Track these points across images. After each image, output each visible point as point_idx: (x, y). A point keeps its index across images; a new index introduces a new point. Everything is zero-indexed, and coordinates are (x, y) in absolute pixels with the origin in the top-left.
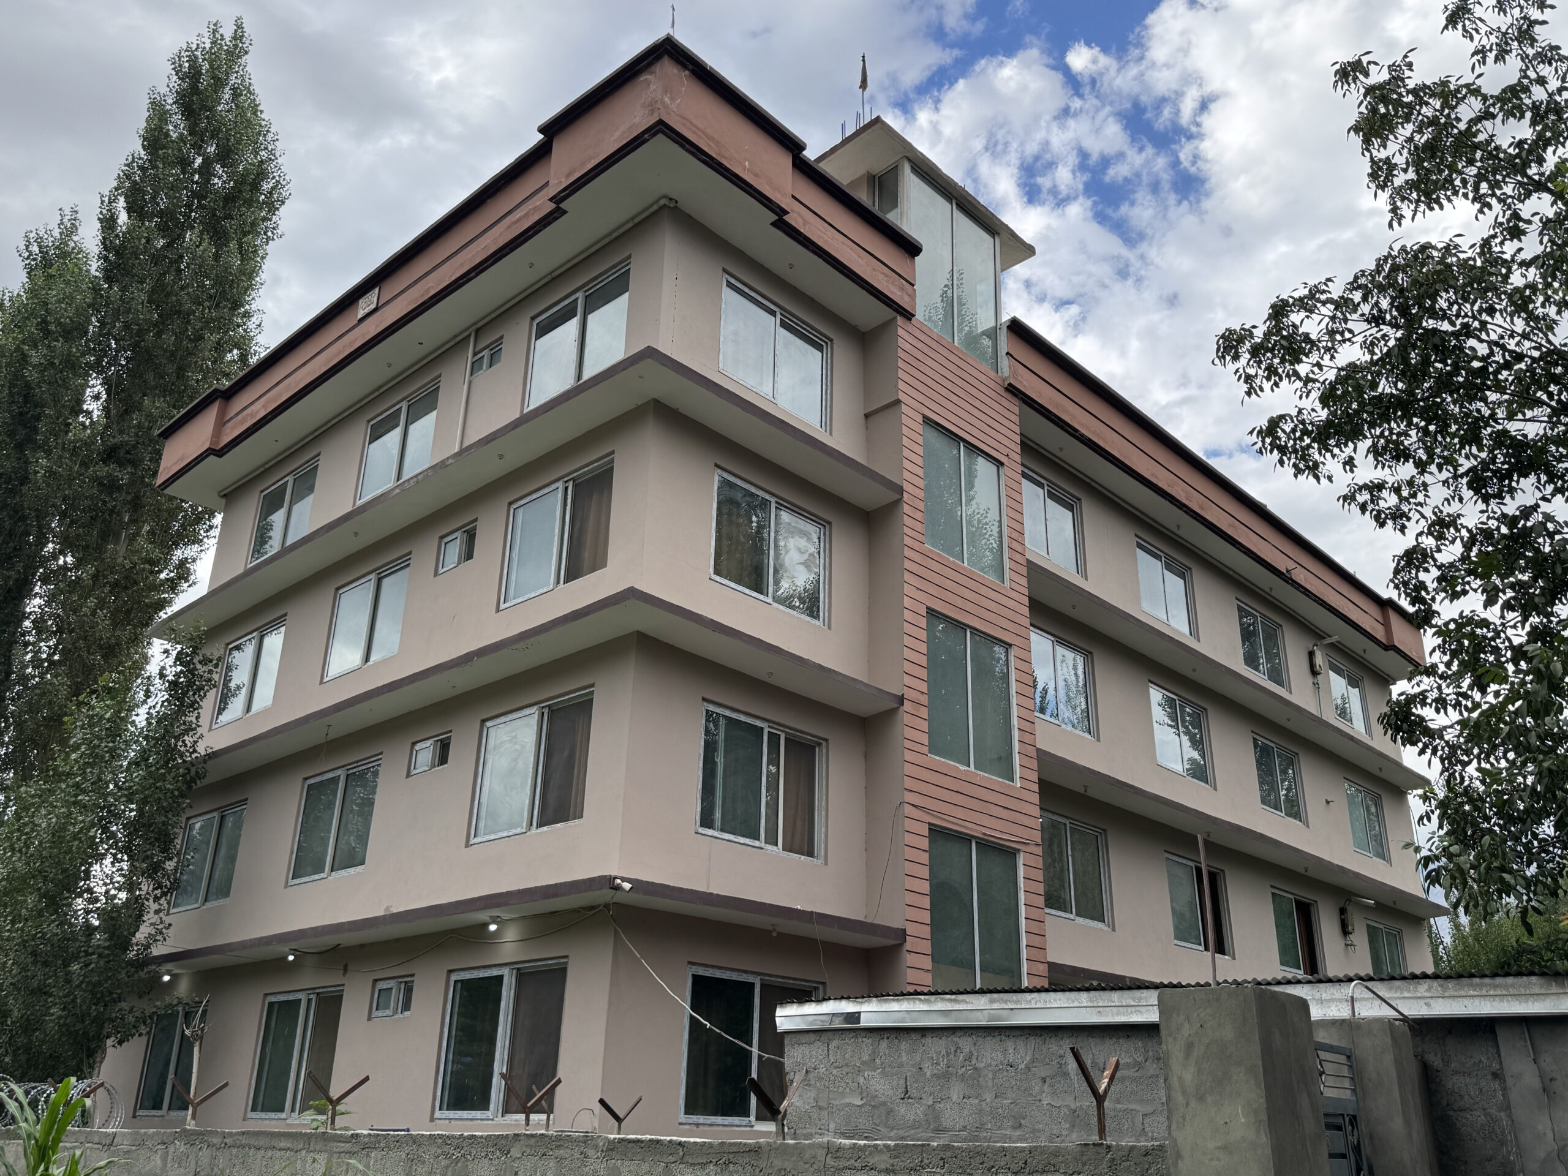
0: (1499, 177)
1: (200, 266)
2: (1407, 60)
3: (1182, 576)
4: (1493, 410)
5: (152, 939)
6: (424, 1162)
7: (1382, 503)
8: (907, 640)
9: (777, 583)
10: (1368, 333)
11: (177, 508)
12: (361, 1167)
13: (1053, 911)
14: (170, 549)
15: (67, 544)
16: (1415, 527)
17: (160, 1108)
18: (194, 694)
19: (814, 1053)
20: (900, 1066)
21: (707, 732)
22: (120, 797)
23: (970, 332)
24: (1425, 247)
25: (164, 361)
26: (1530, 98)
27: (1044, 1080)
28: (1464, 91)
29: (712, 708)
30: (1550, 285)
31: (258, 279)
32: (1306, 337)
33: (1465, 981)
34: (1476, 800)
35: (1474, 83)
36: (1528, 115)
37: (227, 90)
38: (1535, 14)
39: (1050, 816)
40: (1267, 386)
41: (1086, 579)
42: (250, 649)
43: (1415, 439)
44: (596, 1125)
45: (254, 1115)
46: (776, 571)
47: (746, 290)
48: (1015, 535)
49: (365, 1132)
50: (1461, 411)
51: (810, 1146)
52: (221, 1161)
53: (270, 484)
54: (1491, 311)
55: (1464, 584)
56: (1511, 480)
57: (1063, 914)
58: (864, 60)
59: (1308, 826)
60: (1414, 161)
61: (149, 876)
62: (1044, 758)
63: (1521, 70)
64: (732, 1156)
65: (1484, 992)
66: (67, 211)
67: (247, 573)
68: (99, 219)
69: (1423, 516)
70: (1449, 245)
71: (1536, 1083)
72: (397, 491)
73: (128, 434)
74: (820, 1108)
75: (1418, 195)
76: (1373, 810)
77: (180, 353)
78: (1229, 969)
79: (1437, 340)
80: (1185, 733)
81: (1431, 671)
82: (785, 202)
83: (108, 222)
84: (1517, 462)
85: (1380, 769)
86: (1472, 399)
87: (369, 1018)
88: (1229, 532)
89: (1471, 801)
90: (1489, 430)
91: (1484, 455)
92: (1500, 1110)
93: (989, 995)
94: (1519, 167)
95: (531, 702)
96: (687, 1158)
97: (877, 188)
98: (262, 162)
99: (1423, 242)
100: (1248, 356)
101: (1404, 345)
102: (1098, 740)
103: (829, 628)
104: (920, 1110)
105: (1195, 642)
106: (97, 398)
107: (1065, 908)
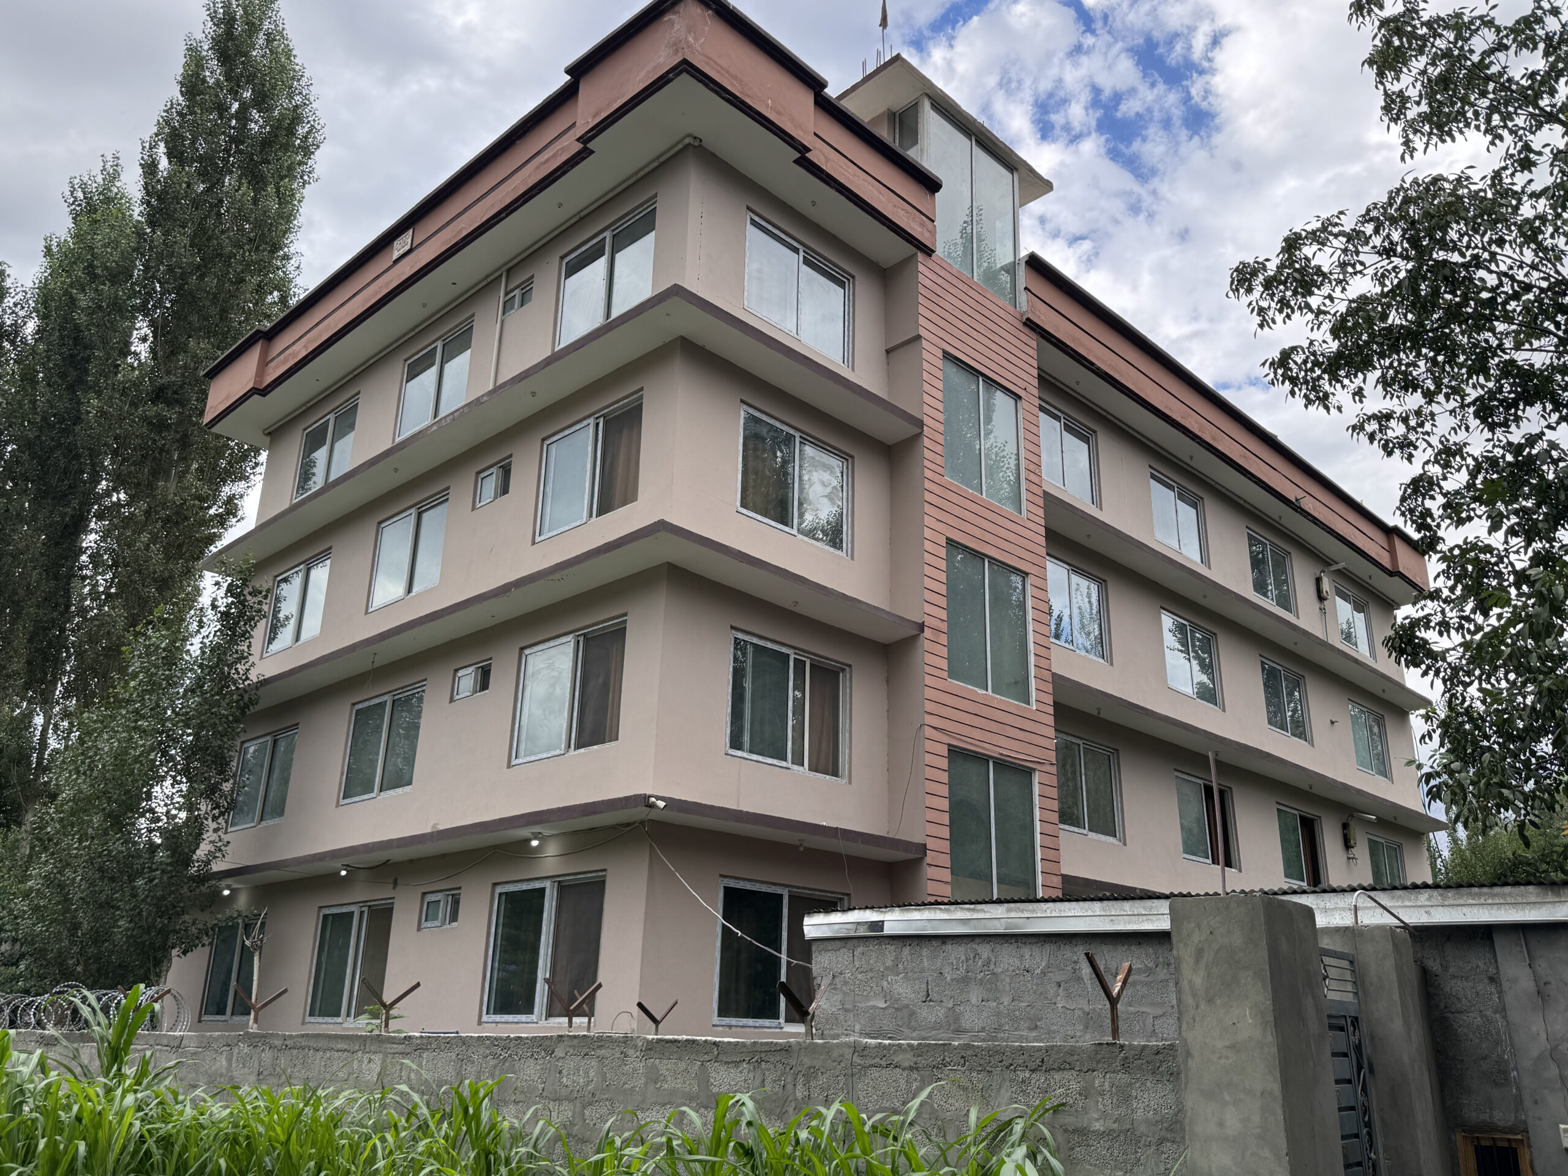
0: (1511, 109)
1: (240, 210)
3: (1194, 506)
4: (1500, 340)
5: (212, 856)
6: (473, 1062)
7: (1390, 433)
8: (928, 570)
9: (801, 515)
10: (1379, 265)
11: (224, 446)
12: (414, 1067)
13: (1067, 827)
14: (218, 485)
15: (119, 481)
16: (1422, 455)
17: (224, 1013)
18: (245, 624)
19: (840, 959)
20: (922, 971)
21: (736, 659)
22: (178, 722)
23: (989, 268)
24: (1437, 180)
25: (207, 303)
26: (1543, 28)
27: (1059, 985)
28: (1478, 22)
29: (740, 636)
30: (1559, 216)
31: (295, 222)
32: (1318, 270)
33: (1465, 890)
34: (1477, 719)
35: (1488, 15)
36: (1541, 46)
37: (261, 34)
39: (1065, 737)
40: (1279, 318)
41: (1101, 509)
42: (297, 582)
43: (1423, 369)
44: (635, 1026)
45: (312, 1019)
46: (800, 504)
47: (770, 227)
48: (1032, 467)
49: (417, 1034)
50: (1469, 342)
51: (838, 1045)
52: (283, 1062)
53: (312, 422)
54: (1501, 242)
55: (1469, 511)
56: (1517, 409)
57: (1076, 830)
59: (1313, 746)
60: (1426, 94)
61: (208, 797)
62: (1059, 682)
64: (763, 1055)
65: (1482, 901)
66: (109, 157)
67: (293, 508)
68: (140, 165)
69: (1430, 445)
70: (1461, 177)
71: (1531, 986)
72: (435, 428)
73: (175, 375)
74: (846, 1010)
75: (1431, 129)
76: (1376, 730)
77: (222, 295)
78: (1237, 881)
79: (1447, 272)
80: (1195, 658)
81: (1435, 595)
82: (807, 140)
83: (150, 168)
84: (1524, 391)
85: (1384, 691)
86: (1480, 329)
87: (419, 929)
88: (1241, 463)
89: (1471, 720)
90: (1497, 360)
91: (1491, 385)
92: (1496, 1012)
93: (1006, 905)
94: (1531, 98)
95: (567, 630)
96: (722, 1057)
97: (897, 125)
98: (297, 106)
99: (1435, 173)
100: (1261, 289)
101: (1414, 277)
102: (1112, 664)
103: (852, 558)
104: (941, 1012)
105: (1206, 569)
106: (144, 339)
107: (1077, 823)
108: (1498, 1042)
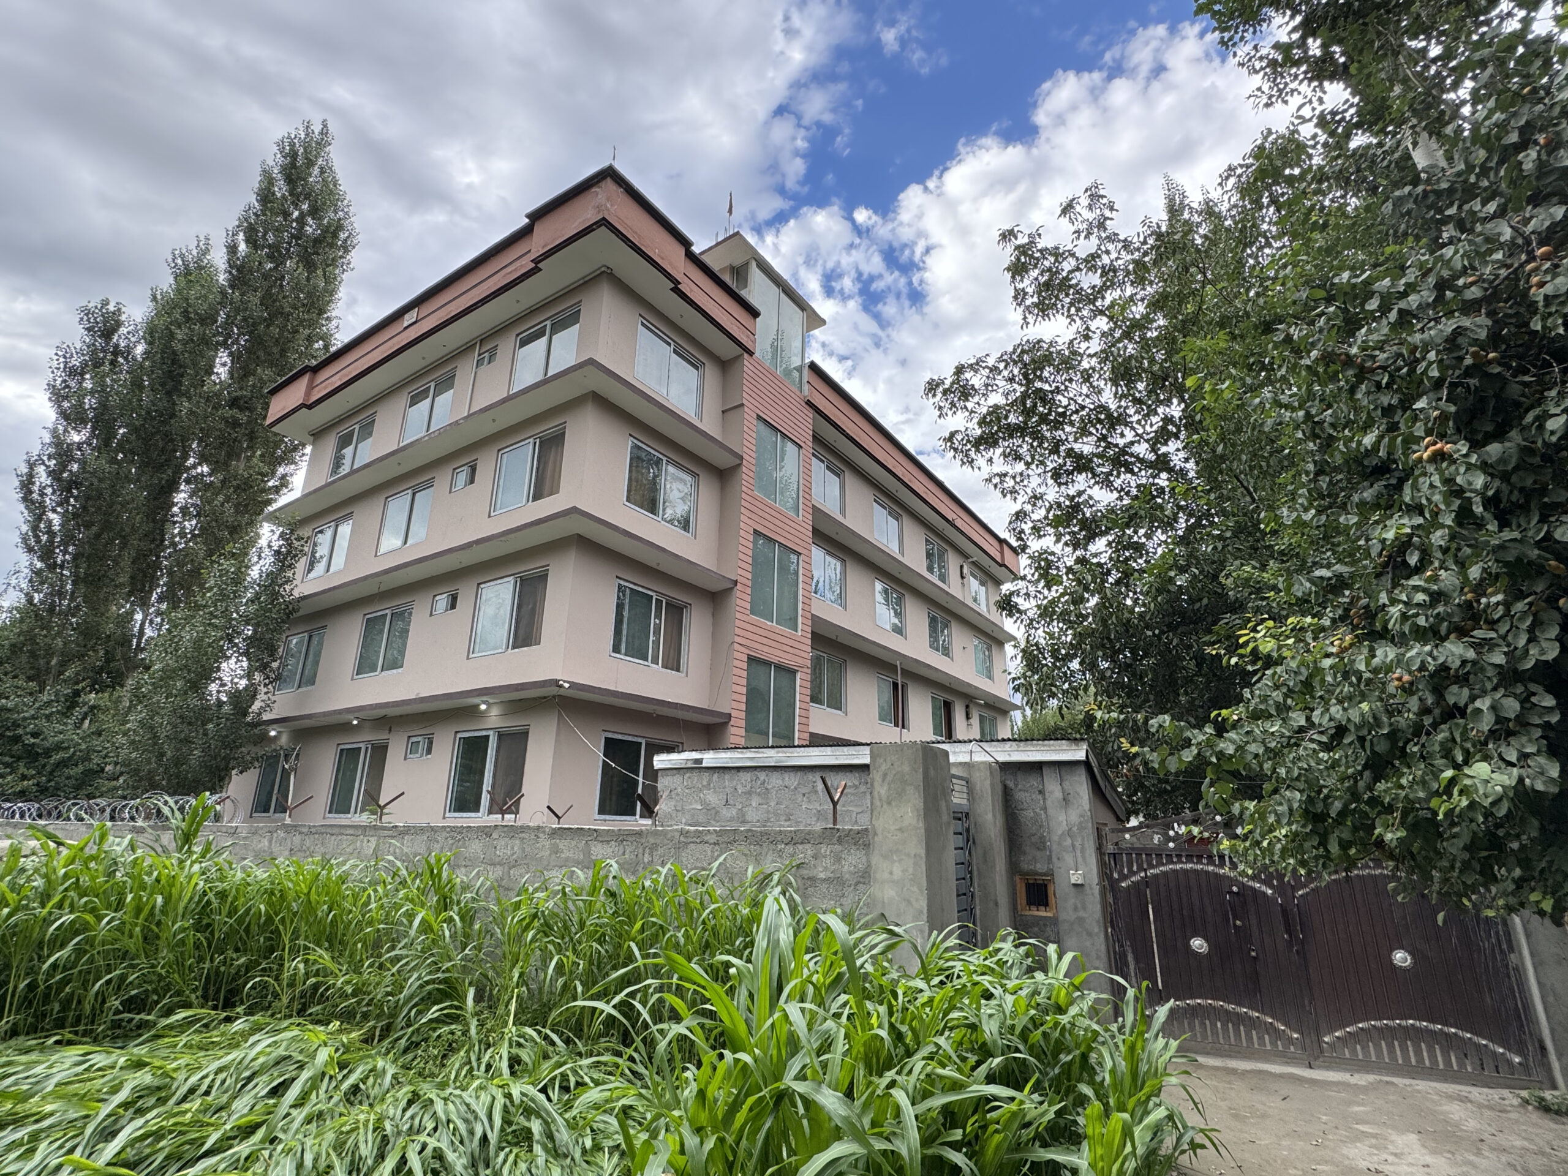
0: (1081, 305)
1: (297, 284)
2: (1038, 232)
3: (897, 519)
4: (1067, 436)
5: (262, 710)
6: (438, 842)
7: (1005, 484)
8: (741, 548)
9: (665, 510)
10: (1006, 387)
11: (280, 441)
12: (399, 845)
13: (814, 705)
14: (275, 466)
15: (203, 459)
16: (1021, 498)
17: (268, 812)
18: (292, 559)
19: (675, 780)
20: (724, 787)
21: (619, 596)
22: (241, 621)
23: (787, 367)
24: (1039, 341)
25: (271, 344)
26: (1101, 261)
27: (805, 794)
28: (1067, 254)
29: (622, 582)
30: (1103, 369)
32: (973, 387)
33: (1029, 743)
34: (1041, 648)
35: (1072, 250)
36: (1099, 271)
37: (316, 167)
38: (1108, 214)
39: (817, 652)
40: (950, 413)
41: (845, 518)
42: (329, 533)
43: (1025, 449)
44: (545, 820)
45: (330, 815)
46: (664, 502)
47: (653, 328)
48: (807, 490)
49: (401, 825)
50: (1051, 436)
51: (671, 831)
52: (308, 842)
53: (344, 429)
54: (1071, 381)
55: (1044, 531)
56: (1073, 475)
57: (820, 706)
58: (731, 197)
59: (953, 661)
60: (1037, 292)
61: (261, 671)
62: (815, 619)
63: (1098, 245)
64: (625, 837)
65: (1038, 749)
66: (202, 238)
67: (328, 484)
68: (225, 246)
69: (1026, 493)
70: (1052, 341)
71: (1060, 795)
72: (427, 438)
73: (246, 391)
74: (678, 811)
75: (1038, 312)
76: (987, 653)
77: (282, 340)
78: (908, 736)
79: (1042, 394)
80: (892, 609)
81: (1023, 578)
82: (679, 277)
83: (232, 249)
84: (1077, 466)
85: (992, 631)
86: (1057, 429)
87: (405, 759)
89: (1038, 649)
90: (1064, 447)
91: (1060, 461)
92: (1041, 810)
93: (776, 749)
94: (1092, 300)
95: (509, 574)
96: (599, 838)
97: (736, 274)
98: (340, 219)
99: (1039, 338)
100: (941, 395)
101: (1025, 396)
102: (846, 610)
103: (696, 538)
104: (734, 812)
105: (902, 557)
106: (224, 365)
107: (821, 703)
108: (1041, 826)
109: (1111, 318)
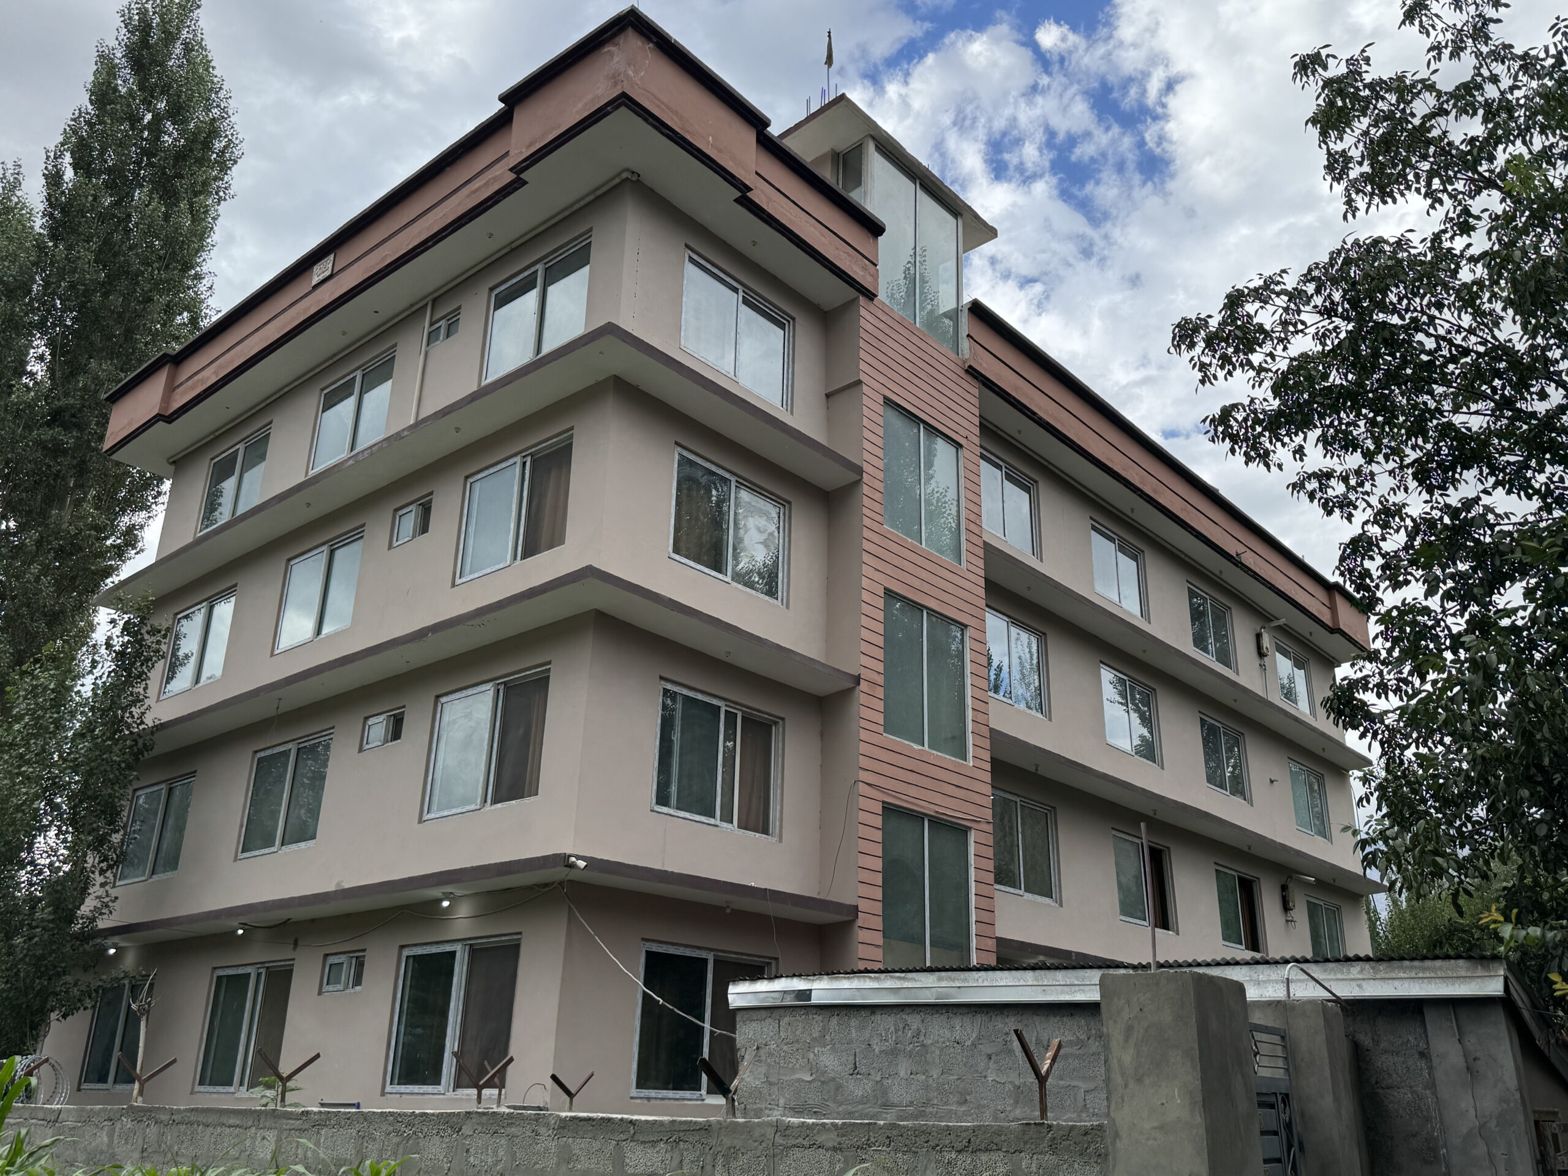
0: (1451, 173)
1: (149, 226)
2: (1365, 54)
3: (1135, 558)
4: (1439, 402)
5: (97, 913)
6: (375, 1140)
7: (1330, 492)
8: (865, 621)
9: (736, 557)
10: (1320, 325)
11: (124, 474)
12: (311, 1145)
13: (1002, 888)
14: (116, 514)
15: (9, 508)
16: (1361, 516)
17: (105, 1081)
18: (142, 665)
19: (765, 1029)
20: (850, 1042)
21: (665, 707)
22: (65, 769)
23: (932, 311)
24: (1378, 242)
25: (112, 323)
26: (1482, 95)
27: (990, 1057)
28: (1420, 86)
29: (669, 686)
30: (1497, 283)
31: (209, 240)
32: (1261, 328)
33: (1396, 963)
34: (1414, 783)
35: (1429, 79)
36: (1481, 112)
37: (178, 44)
38: (1490, 12)
39: (1002, 794)
40: (1221, 374)
41: (1041, 561)
42: (199, 618)
43: (1363, 429)
44: (548, 1099)
45: (202, 1088)
46: (735, 549)
47: (709, 266)
48: (972, 517)
49: (316, 1109)
50: (1408, 403)
51: (759, 1125)
52: (169, 1138)
53: (221, 451)
54: (1439, 306)
55: (1407, 573)
56: (1454, 472)
57: (1012, 890)
58: (829, 36)
59: (1252, 805)
60: (1368, 155)
61: (95, 849)
62: (996, 736)
63: (1475, 67)
64: (682, 1134)
65: (1413, 975)
66: (10, 165)
67: (198, 542)
68: (44, 175)
69: (1370, 505)
70: (1400, 240)
71: (1460, 1062)
72: (351, 462)
73: (73, 397)
74: (771, 1084)
75: (1372, 188)
76: (1316, 787)
77: (128, 315)
78: (1171, 948)
79: (1387, 334)
80: (1135, 711)
81: (1372, 657)
82: (749, 179)
83: (54, 179)
84: (1461, 454)
85: (1324, 750)
86: (1419, 391)
87: (320, 993)
88: (1182, 517)
89: (1409, 783)
90: (1435, 422)
91: (1429, 446)
92: (1426, 1088)
93: (937, 974)
94: (1470, 164)
95: (486, 678)
96: (638, 1137)
97: (841, 166)
98: (214, 119)
99: (1375, 236)
100: (1203, 344)
101: (1355, 337)
102: (1050, 720)
103: (788, 607)
104: (869, 1086)
105: (1146, 623)
106: (41, 358)
107: (1014, 884)
108: (1428, 1119)
109: (1507, 194)
